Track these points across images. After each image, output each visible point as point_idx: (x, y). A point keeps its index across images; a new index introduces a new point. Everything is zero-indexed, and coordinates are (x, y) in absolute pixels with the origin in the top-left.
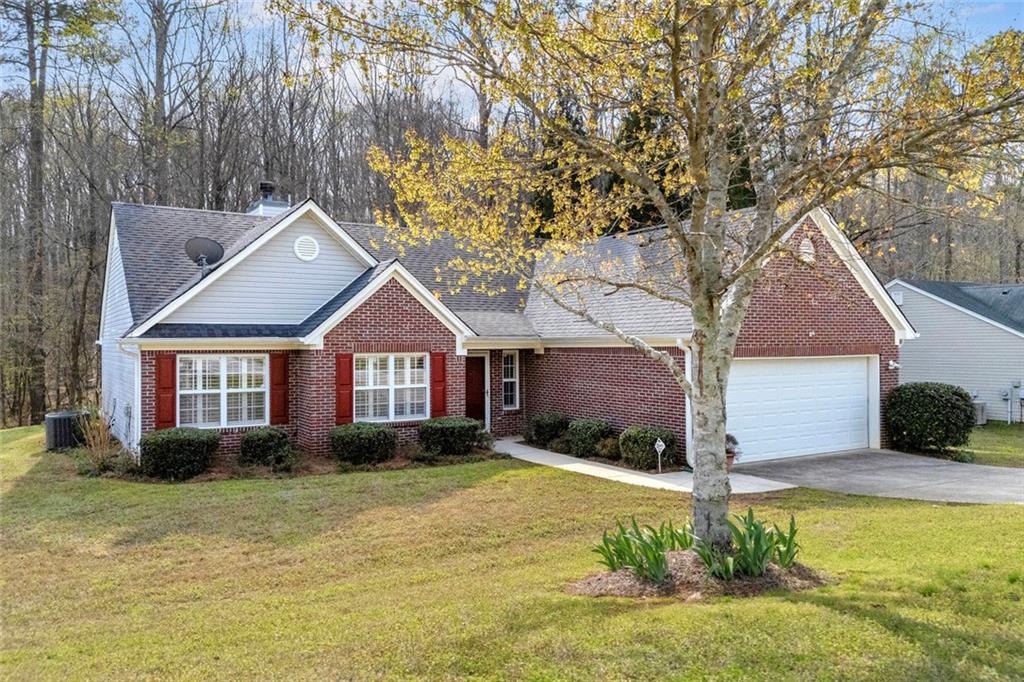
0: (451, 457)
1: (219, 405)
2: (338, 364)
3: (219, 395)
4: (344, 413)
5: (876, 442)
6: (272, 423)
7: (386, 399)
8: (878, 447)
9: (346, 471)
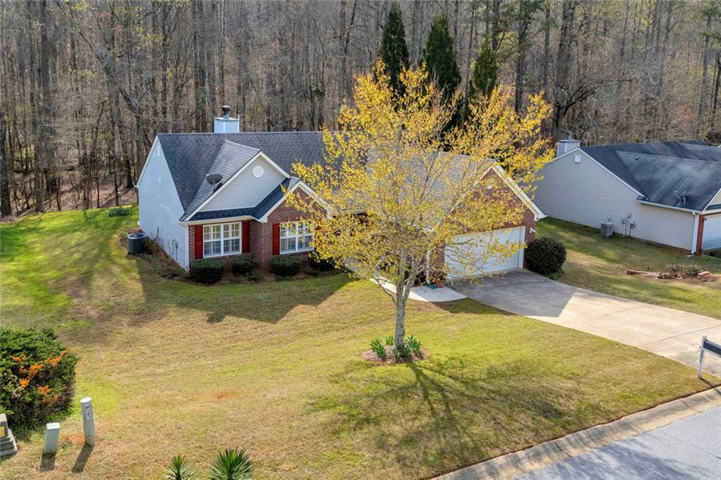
0: (324, 272)
1: (220, 245)
2: (273, 228)
3: (220, 242)
4: (276, 249)
5: (521, 266)
6: (243, 252)
7: (295, 242)
8: (522, 267)
9: (279, 280)
